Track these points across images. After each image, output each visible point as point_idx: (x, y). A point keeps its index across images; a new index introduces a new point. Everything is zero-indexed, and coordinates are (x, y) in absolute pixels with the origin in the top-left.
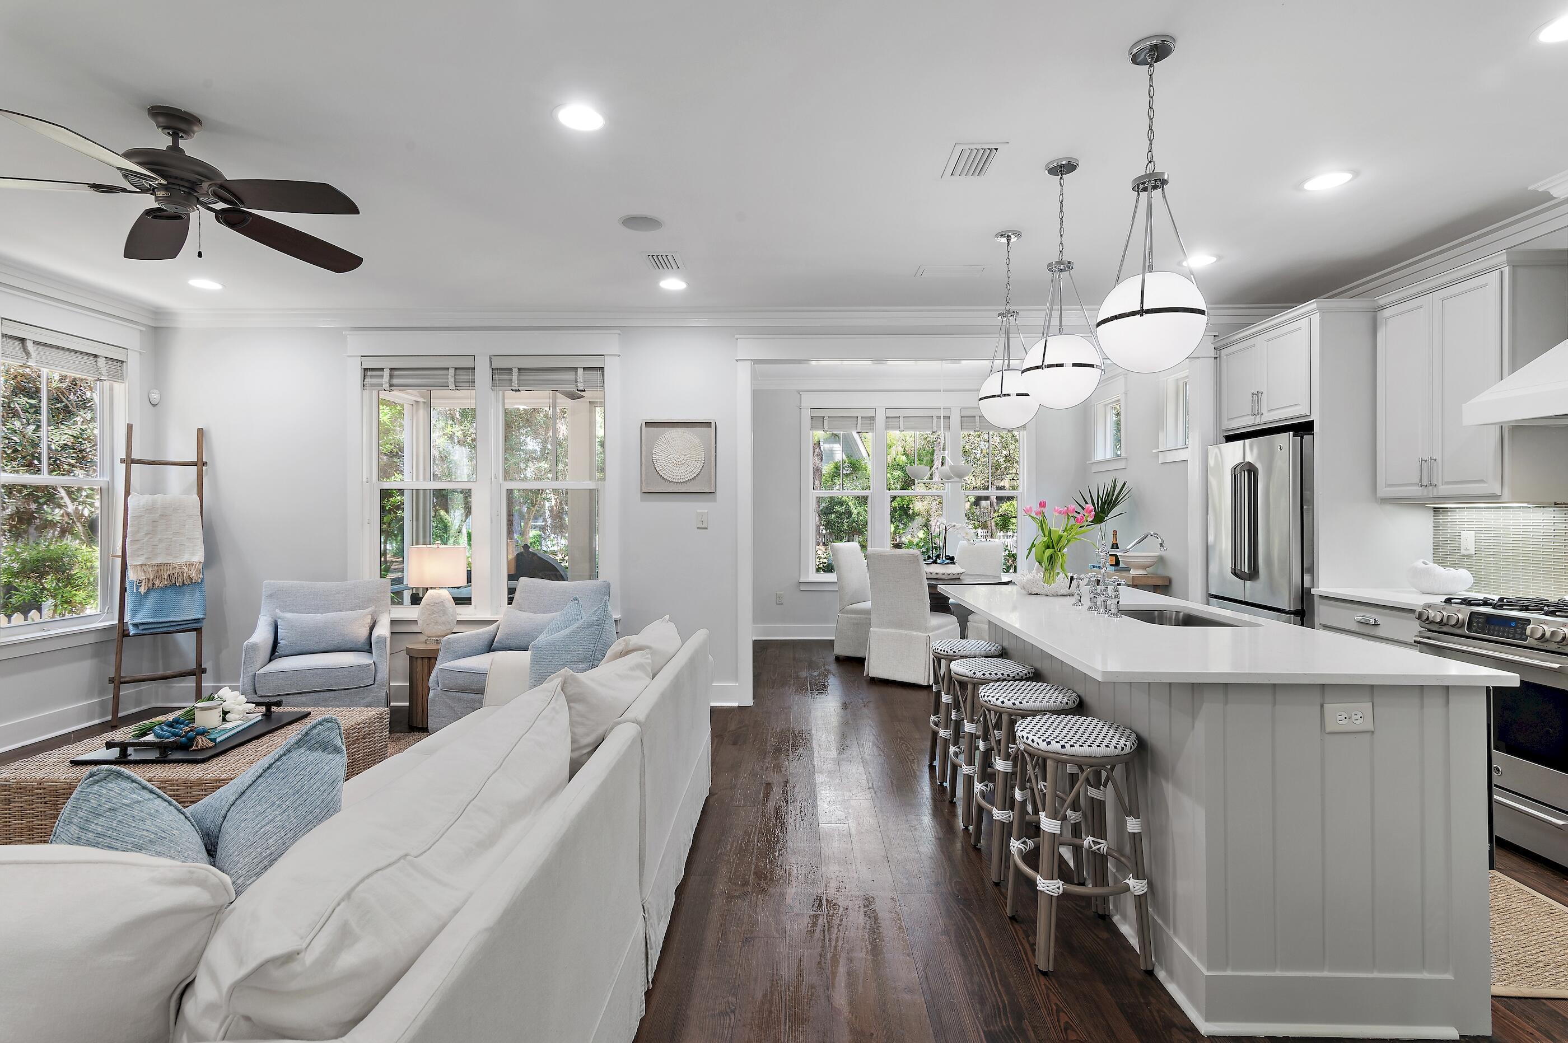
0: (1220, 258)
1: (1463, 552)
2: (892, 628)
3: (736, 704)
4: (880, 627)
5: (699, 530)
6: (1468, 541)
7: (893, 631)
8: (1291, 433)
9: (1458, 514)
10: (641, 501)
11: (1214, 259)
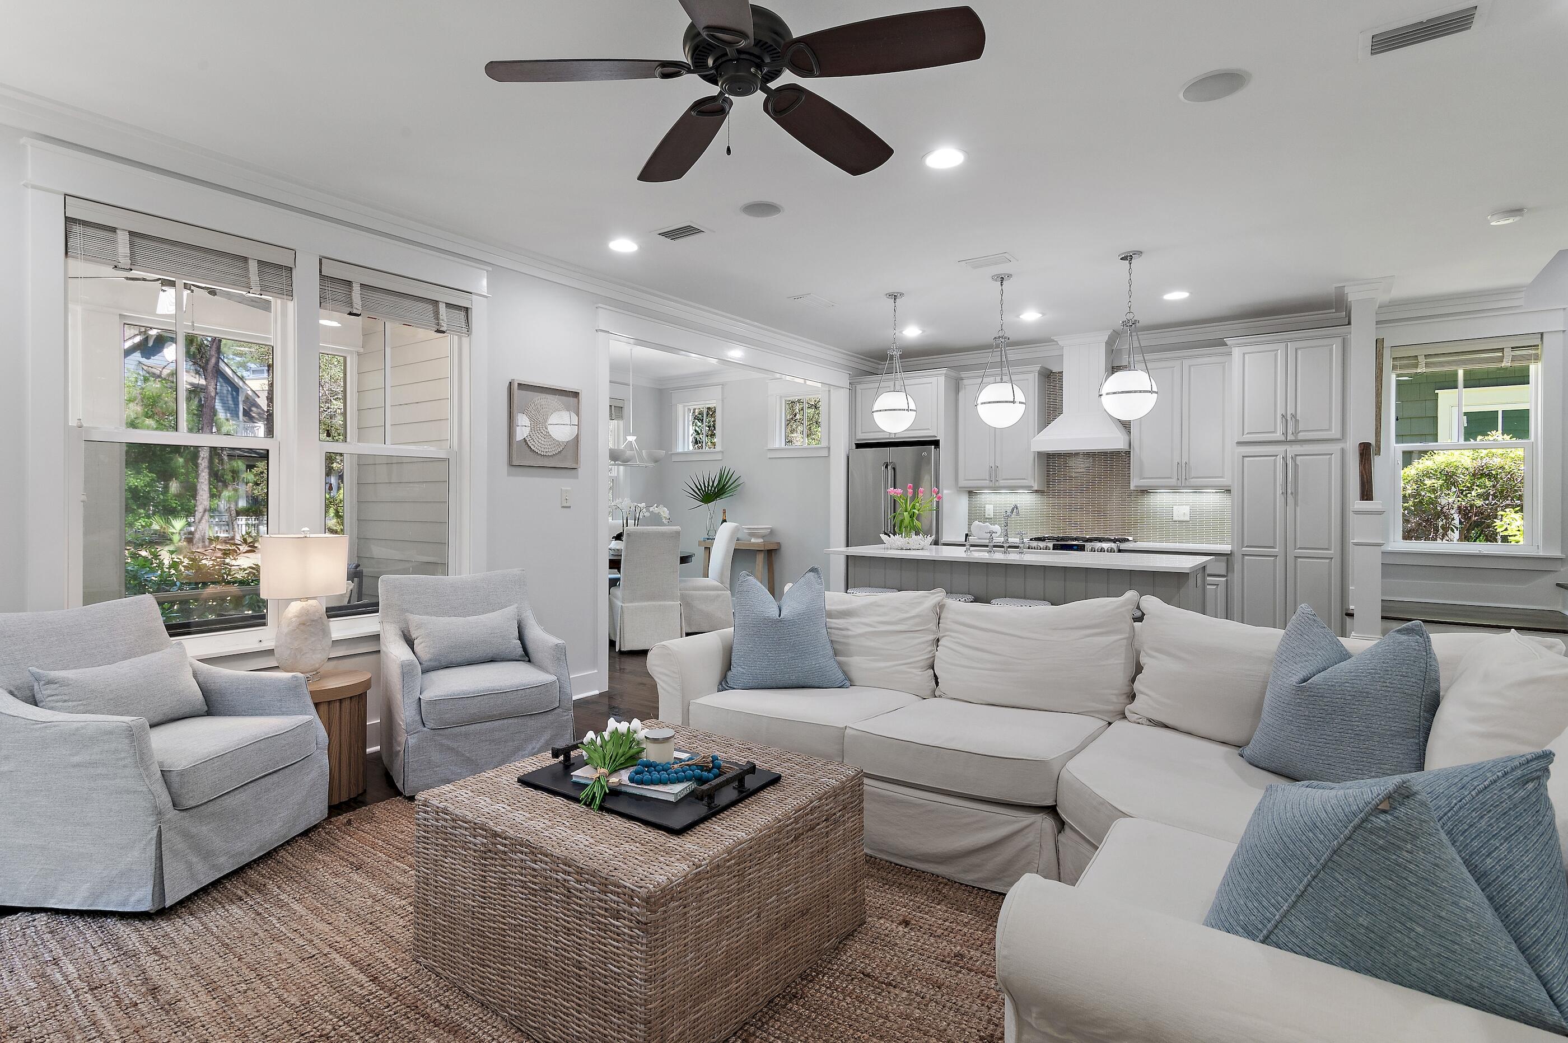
0: (924, 331)
1: (986, 516)
2: (645, 601)
3: (597, 692)
4: (631, 602)
5: (563, 509)
6: (990, 510)
7: (646, 603)
8: (933, 446)
9: (983, 496)
10: (509, 475)
11: (921, 332)
